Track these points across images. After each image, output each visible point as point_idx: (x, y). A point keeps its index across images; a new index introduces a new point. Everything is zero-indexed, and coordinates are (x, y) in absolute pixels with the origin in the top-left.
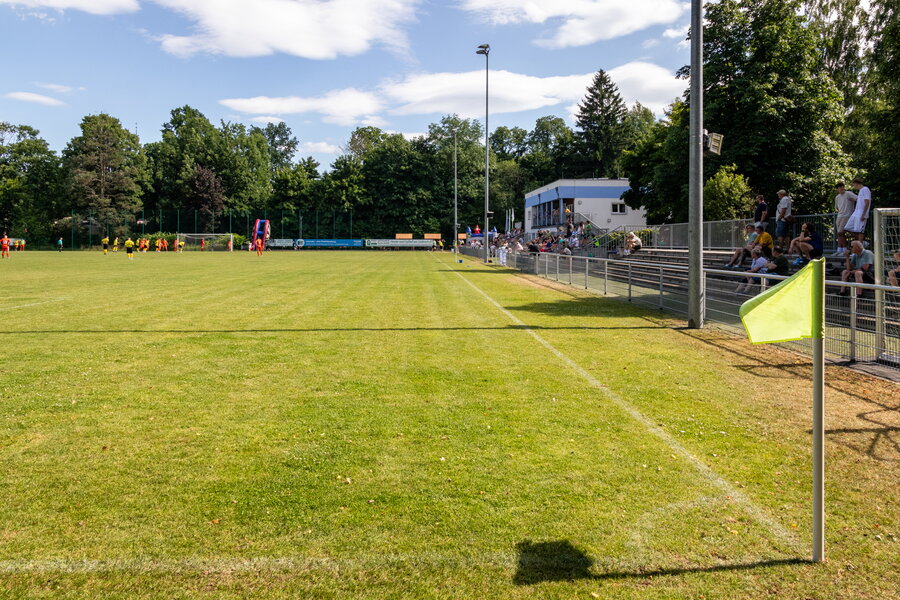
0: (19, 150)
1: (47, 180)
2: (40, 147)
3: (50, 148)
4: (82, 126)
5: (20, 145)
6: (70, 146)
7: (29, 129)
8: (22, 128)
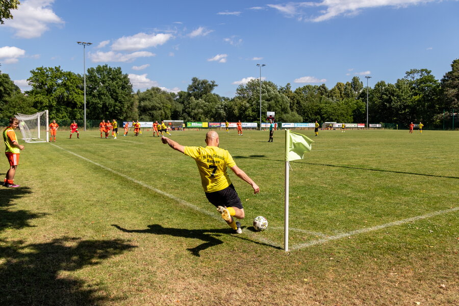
0: (422, 81)
1: (433, 95)
2: (430, 79)
3: (436, 79)
4: (452, 66)
5: (421, 79)
6: (445, 77)
7: (426, 71)
8: (422, 70)
